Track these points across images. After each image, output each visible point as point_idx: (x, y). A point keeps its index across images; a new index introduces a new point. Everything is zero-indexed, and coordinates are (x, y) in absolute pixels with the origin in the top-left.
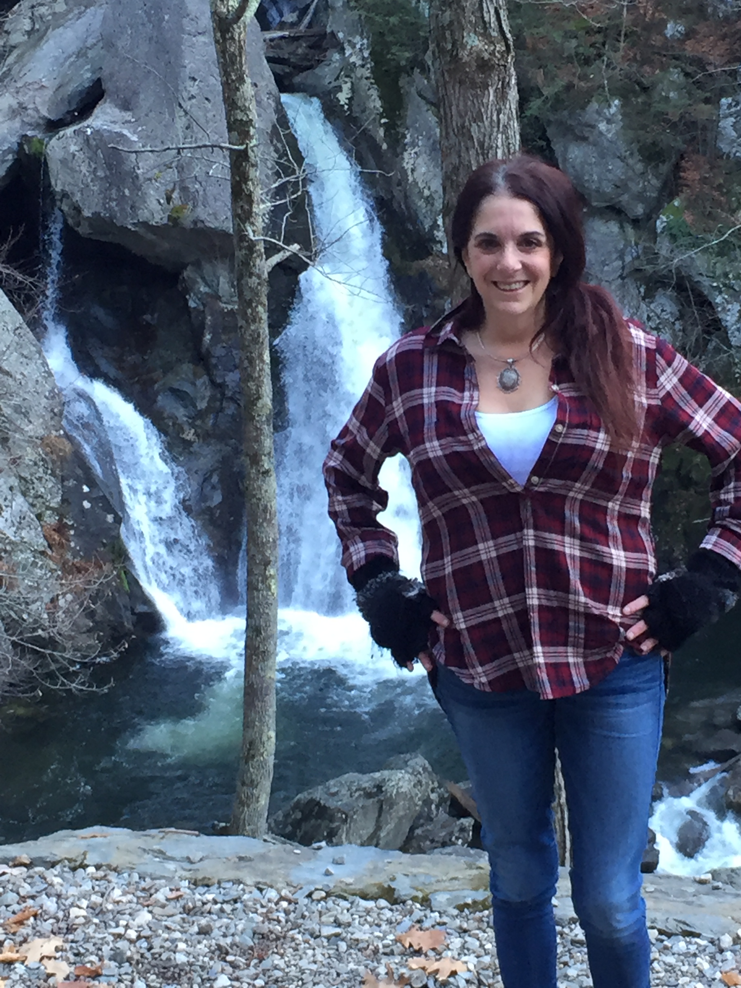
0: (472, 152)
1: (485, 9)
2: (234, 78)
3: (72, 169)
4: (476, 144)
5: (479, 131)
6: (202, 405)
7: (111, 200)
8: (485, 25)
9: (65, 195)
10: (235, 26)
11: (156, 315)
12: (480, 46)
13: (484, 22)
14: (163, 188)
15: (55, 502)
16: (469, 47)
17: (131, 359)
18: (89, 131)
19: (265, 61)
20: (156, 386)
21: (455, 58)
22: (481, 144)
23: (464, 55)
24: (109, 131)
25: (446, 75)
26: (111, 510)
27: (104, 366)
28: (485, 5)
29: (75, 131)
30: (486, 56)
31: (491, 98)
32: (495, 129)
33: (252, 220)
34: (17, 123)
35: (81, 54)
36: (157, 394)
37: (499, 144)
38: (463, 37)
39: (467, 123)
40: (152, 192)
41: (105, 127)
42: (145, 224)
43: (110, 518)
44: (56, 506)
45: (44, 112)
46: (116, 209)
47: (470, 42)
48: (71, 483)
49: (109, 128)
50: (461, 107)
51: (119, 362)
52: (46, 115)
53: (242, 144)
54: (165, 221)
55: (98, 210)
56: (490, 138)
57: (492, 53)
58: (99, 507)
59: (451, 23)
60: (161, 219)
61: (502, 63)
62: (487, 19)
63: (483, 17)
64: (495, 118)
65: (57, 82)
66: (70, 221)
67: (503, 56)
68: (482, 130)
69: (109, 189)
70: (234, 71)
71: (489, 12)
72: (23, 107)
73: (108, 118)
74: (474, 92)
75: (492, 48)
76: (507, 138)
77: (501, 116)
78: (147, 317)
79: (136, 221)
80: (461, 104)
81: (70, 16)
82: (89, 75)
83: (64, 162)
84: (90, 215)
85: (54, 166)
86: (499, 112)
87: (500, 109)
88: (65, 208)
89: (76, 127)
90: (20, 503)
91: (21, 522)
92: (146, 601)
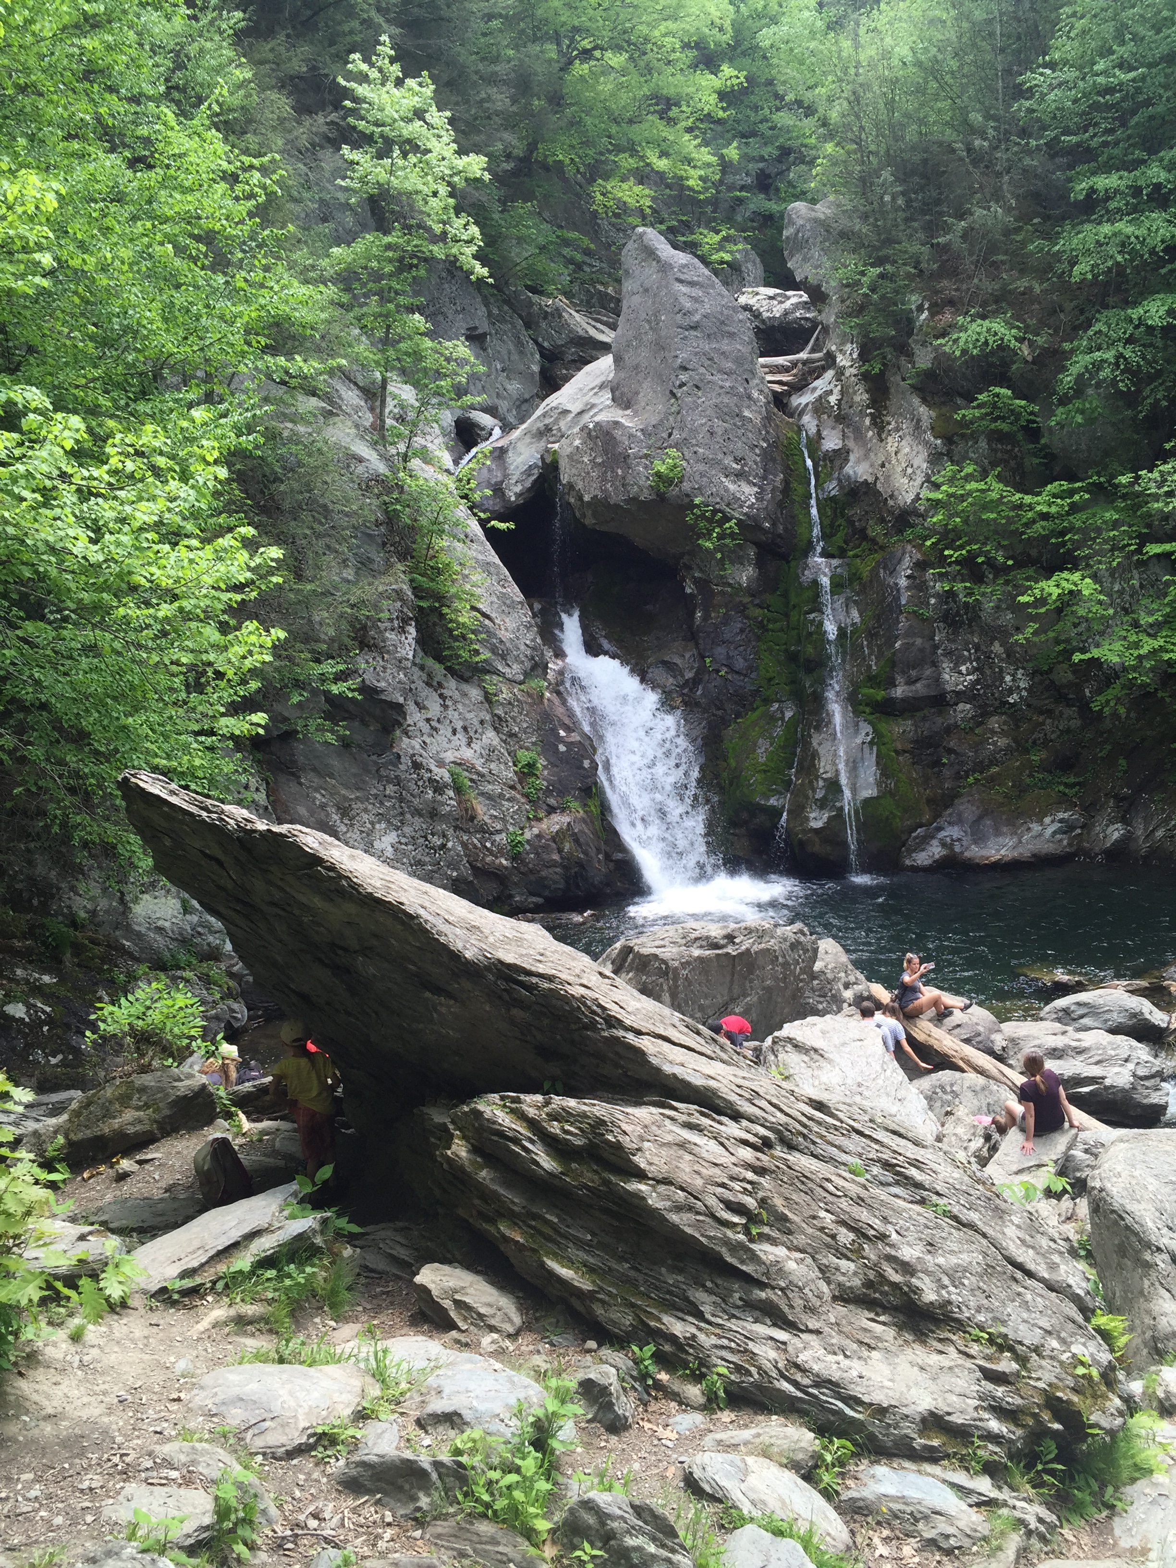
3: (576, 461)
7: (607, 482)
9: (570, 486)
11: (657, 605)
15: (530, 741)
17: (631, 639)
18: (592, 425)
20: (651, 658)
34: (539, 448)
42: (634, 500)
43: (586, 763)
46: (611, 489)
51: (619, 636)
54: (653, 496)
55: (596, 493)
69: (605, 472)
72: (548, 429)
78: (650, 607)
79: (627, 498)
84: (590, 500)
85: (563, 466)
88: (570, 498)
90: (490, 737)
91: (490, 754)
92: (623, 848)
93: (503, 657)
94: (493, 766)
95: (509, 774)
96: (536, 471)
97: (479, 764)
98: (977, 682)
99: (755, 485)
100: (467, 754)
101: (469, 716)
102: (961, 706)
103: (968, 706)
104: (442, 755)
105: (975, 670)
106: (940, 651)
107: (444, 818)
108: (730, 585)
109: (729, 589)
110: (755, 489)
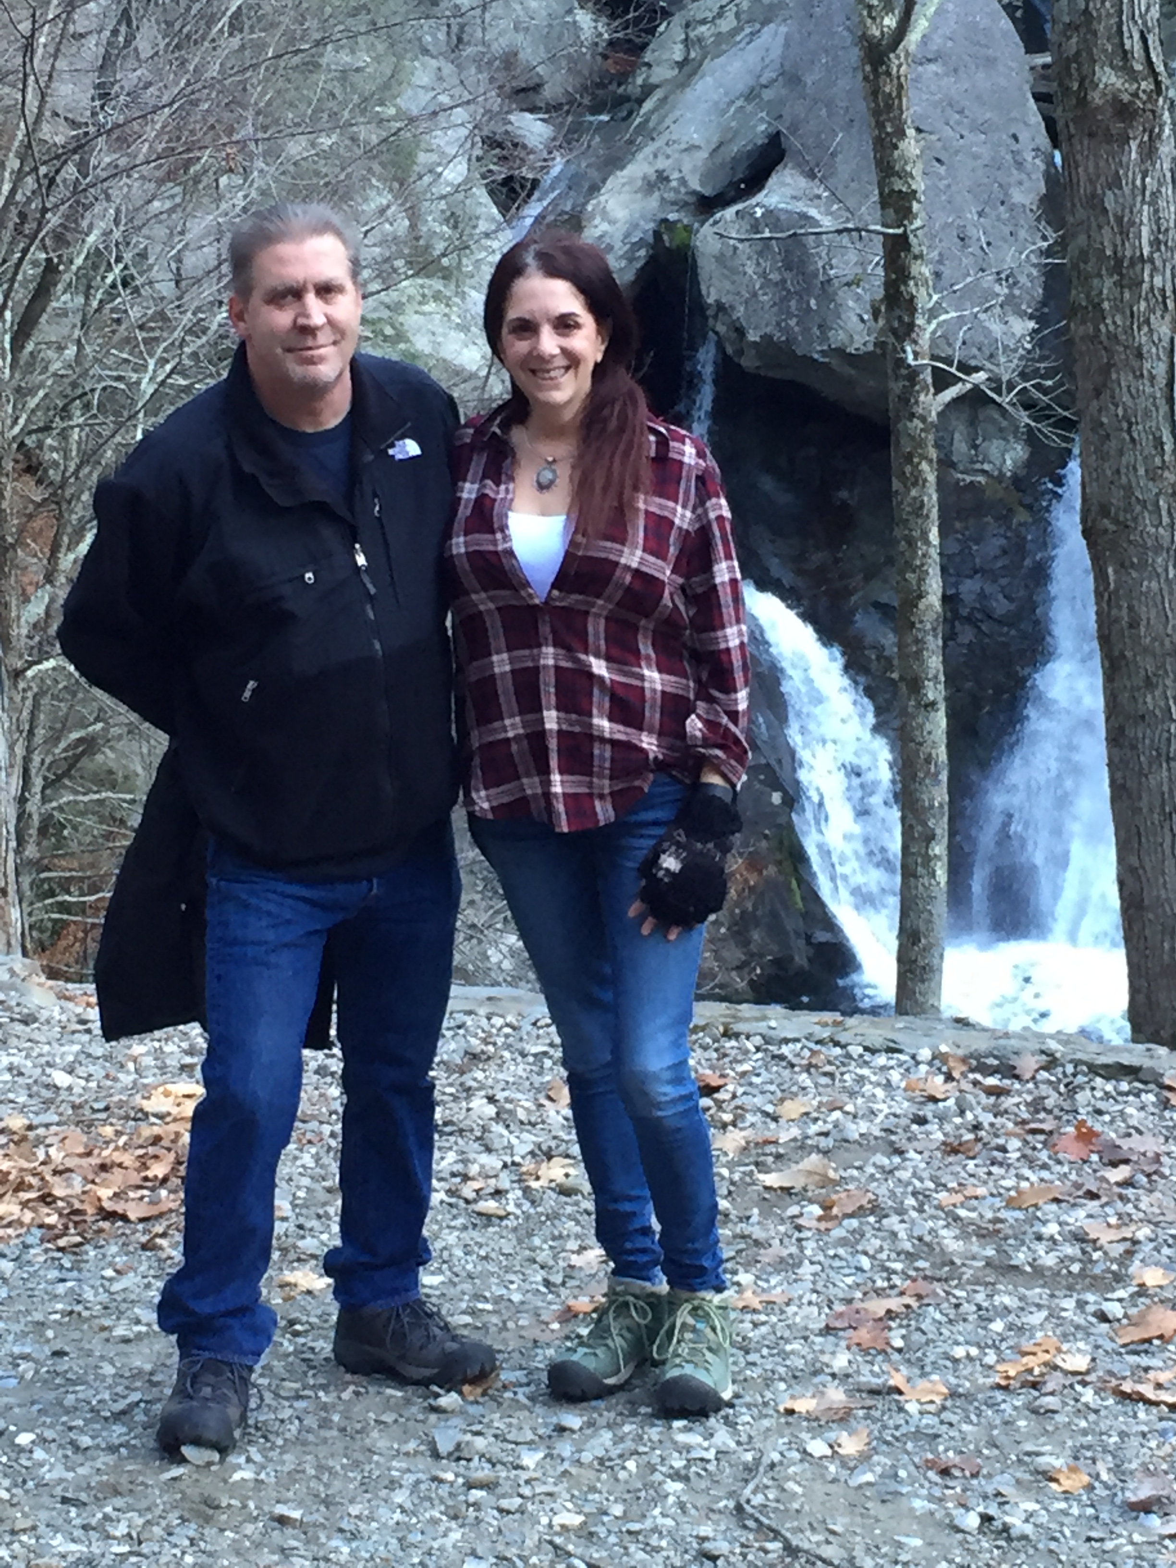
0: (1106, 230)
1: (1126, 34)
2: (889, 130)
3: (734, 271)
4: (1112, 219)
5: (1116, 202)
7: (790, 315)
8: (1126, 55)
9: (720, 307)
10: (892, 56)
11: (856, 492)
12: (1119, 85)
13: (1125, 52)
14: (867, 297)
16: (1101, 86)
17: (818, 558)
18: (759, 212)
19: (1032, 101)
20: (853, 599)
21: (1083, 102)
22: (1119, 220)
23: (1096, 98)
24: (787, 211)
25: (1071, 125)
26: (777, 785)
27: (776, 568)
28: (1125, 28)
29: (737, 213)
30: (1126, 98)
31: (1134, 155)
32: (1139, 198)
33: (914, 335)
34: (653, 202)
35: (751, 95)
36: (852, 613)
37: (1145, 220)
38: (1094, 73)
39: (1099, 191)
40: (851, 303)
41: (782, 206)
42: (840, 352)
43: (776, 798)
45: (695, 184)
46: (797, 329)
47: (1104, 80)
49: (789, 207)
50: (1091, 170)
51: (797, 561)
52: (699, 188)
53: (899, 227)
54: (871, 348)
55: (768, 330)
56: (1131, 212)
57: (1135, 95)
58: (761, 781)
59: (1078, 53)
60: (865, 344)
61: (1149, 106)
62: (1127, 47)
63: (1122, 44)
64: (1138, 182)
65: (715, 140)
66: (730, 350)
67: (1150, 97)
68: (1121, 200)
69: (785, 299)
70: (889, 120)
71: (1131, 37)
72: (662, 178)
73: (789, 192)
74: (1107, 147)
75: (1135, 86)
76: (1156, 211)
77: (1148, 180)
78: (844, 494)
79: (825, 348)
80: (1091, 165)
81: (738, 38)
82: (763, 127)
83: (720, 259)
84: (758, 339)
85: (707, 267)
86: (1145, 175)
87: (1147, 171)
88: (721, 328)
89: (739, 206)
92: (829, 923)
96: (642, 253)
99: (1031, 317)
108: (984, 472)
109: (981, 479)
110: (1032, 325)
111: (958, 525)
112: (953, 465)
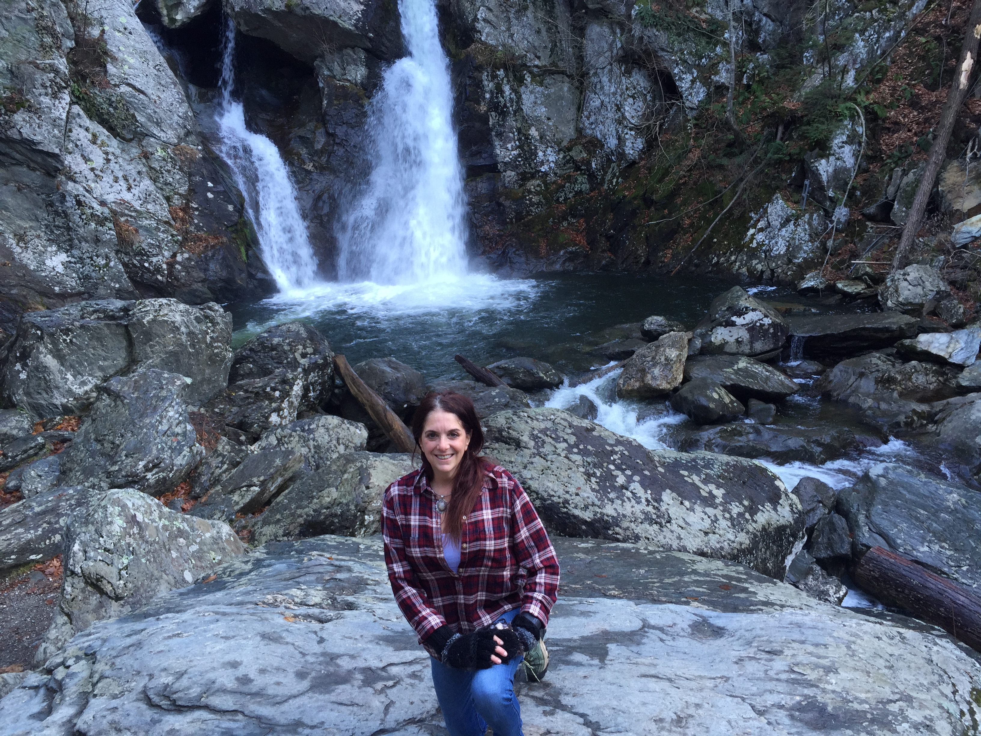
6: (318, 146)
15: (183, 190)
17: (280, 120)
26: (232, 202)
36: (290, 140)
42: (268, 10)
44: (183, 193)
48: (198, 178)
54: (283, 8)
58: (221, 198)
60: (280, 7)
79: (263, 9)
90: (146, 184)
91: (146, 198)
92: (265, 271)
93: (158, 124)
94: (150, 206)
95: (164, 213)
97: (137, 205)
98: (519, 155)
99: (362, 3)
100: (127, 196)
101: (128, 167)
102: (509, 173)
103: (513, 173)
104: (105, 197)
105: (518, 147)
106: (493, 133)
107: (106, 243)
108: (349, 81)
109: (348, 84)
110: (362, 7)
111: (335, 102)
112: (334, 77)
